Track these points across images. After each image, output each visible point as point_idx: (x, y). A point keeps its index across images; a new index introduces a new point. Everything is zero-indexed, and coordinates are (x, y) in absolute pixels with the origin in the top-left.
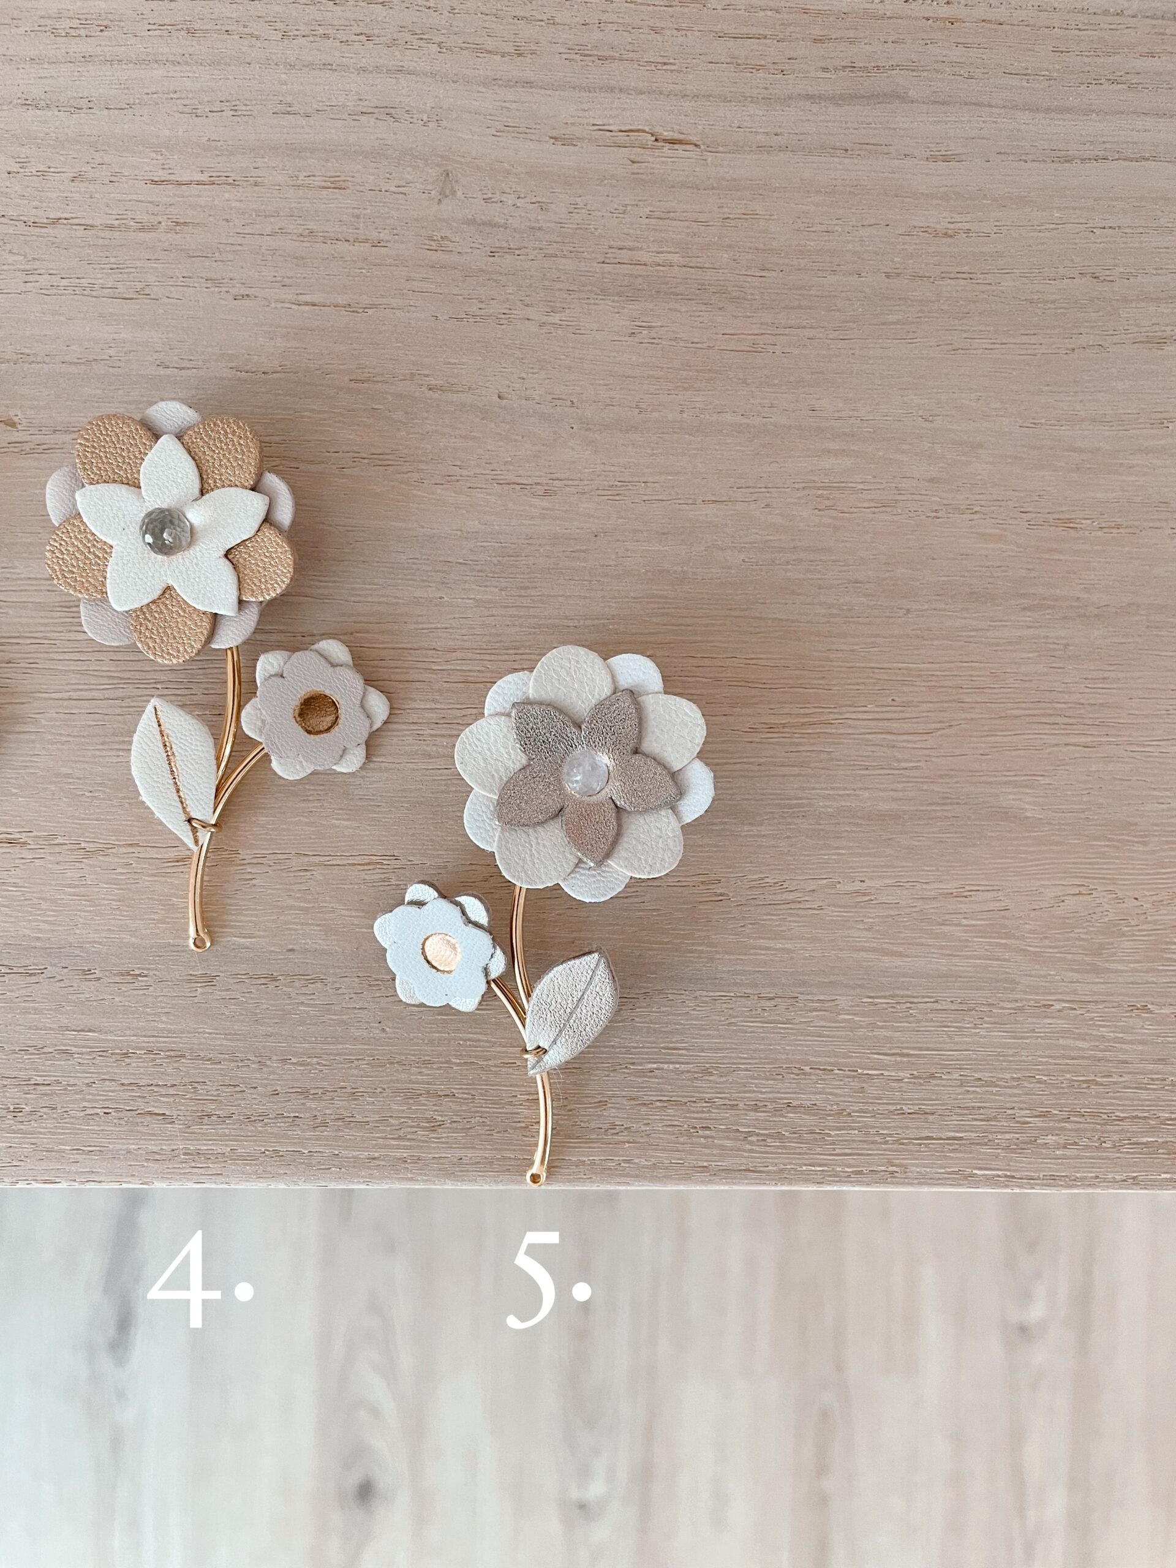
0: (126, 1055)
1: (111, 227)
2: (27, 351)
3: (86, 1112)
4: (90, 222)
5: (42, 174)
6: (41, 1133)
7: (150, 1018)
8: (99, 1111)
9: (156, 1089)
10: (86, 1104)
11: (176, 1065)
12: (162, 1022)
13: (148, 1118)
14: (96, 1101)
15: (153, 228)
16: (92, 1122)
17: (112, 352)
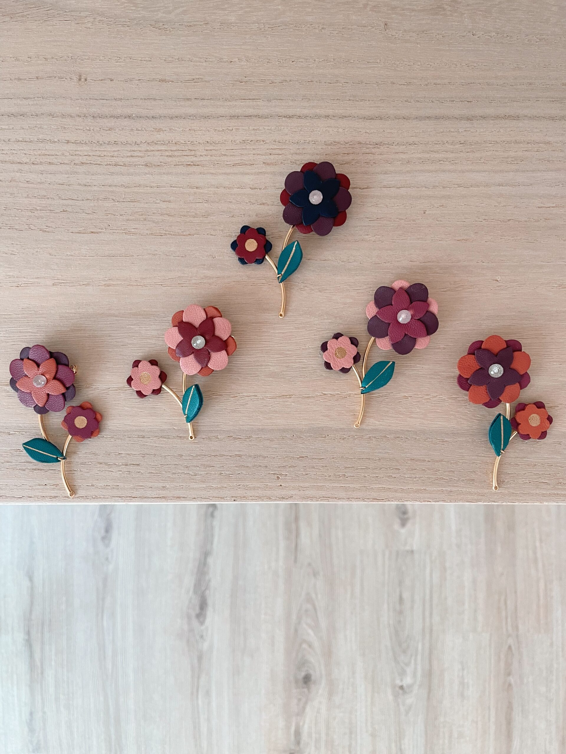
0: (535, 465)
1: (526, 221)
2: (502, 259)
3: (524, 482)
4: (520, 220)
5: (505, 206)
6: (510, 488)
7: (542, 454)
8: (527, 482)
9: (544, 475)
10: (523, 480)
11: (550, 468)
12: (547, 456)
13: (542, 484)
14: (526, 479)
15: (539, 221)
16: (525, 485)
17: (527, 258)
